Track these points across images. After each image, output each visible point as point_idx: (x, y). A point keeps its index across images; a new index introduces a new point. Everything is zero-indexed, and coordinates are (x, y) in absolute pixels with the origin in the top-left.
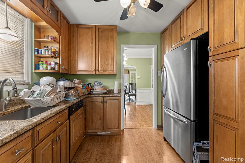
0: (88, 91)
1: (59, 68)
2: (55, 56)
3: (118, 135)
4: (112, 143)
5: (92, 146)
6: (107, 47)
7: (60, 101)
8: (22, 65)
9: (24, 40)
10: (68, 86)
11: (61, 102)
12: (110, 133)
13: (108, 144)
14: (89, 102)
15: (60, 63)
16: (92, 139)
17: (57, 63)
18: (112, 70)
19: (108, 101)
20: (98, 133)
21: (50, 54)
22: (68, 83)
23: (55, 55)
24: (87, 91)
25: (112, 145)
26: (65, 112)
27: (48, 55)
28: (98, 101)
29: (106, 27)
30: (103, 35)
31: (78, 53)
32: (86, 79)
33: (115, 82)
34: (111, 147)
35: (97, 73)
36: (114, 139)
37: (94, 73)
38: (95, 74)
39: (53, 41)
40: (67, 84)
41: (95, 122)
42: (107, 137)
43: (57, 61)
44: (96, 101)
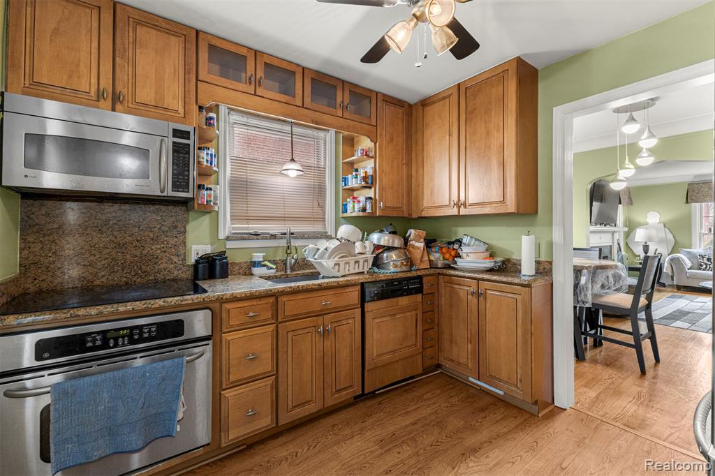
0: (444, 259)
1: (374, 207)
2: (368, 185)
3: (526, 412)
4: (485, 417)
5: (435, 397)
6: (488, 133)
7: (361, 270)
8: (322, 207)
9: (327, 167)
10: (386, 244)
11: (363, 272)
12: (502, 393)
13: (473, 413)
14: (445, 287)
15: (377, 197)
16: (449, 384)
17: (370, 198)
18: (502, 199)
19: (490, 292)
20: (471, 379)
21: (359, 182)
22: (386, 238)
23: (369, 182)
24: (441, 259)
25: (479, 421)
26: (347, 290)
27: (356, 185)
28: (465, 288)
29: (484, 77)
30: (475, 104)
31: (423, 167)
32: (454, 229)
33: (523, 237)
34: (473, 423)
35: (463, 211)
36: (502, 414)
37: (454, 211)
38: (457, 214)
39: (365, 157)
40: (385, 240)
41: (456, 343)
42: (487, 400)
43: (370, 193)
44: (461, 287)
